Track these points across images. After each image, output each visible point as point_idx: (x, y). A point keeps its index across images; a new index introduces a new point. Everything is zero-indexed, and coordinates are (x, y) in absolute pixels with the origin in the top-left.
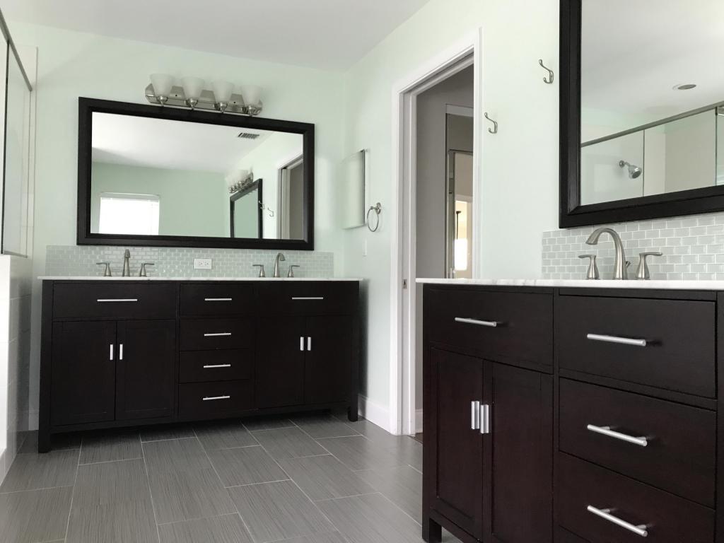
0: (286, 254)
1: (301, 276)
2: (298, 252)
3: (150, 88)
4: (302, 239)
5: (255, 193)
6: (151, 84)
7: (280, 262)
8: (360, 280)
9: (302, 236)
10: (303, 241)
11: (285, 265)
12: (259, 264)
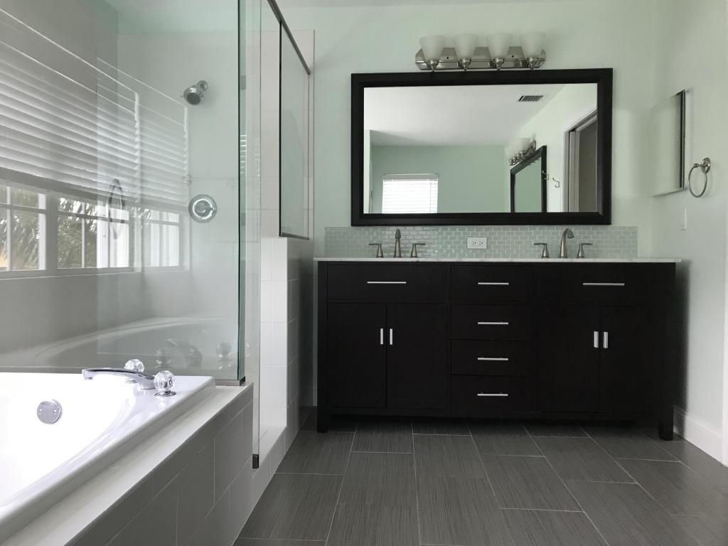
0: (576, 230)
1: (595, 257)
2: (591, 227)
3: (420, 54)
4: (596, 211)
5: (538, 163)
6: (421, 50)
7: (567, 239)
8: (678, 261)
9: (596, 208)
10: (597, 213)
11: (574, 243)
12: (541, 242)
